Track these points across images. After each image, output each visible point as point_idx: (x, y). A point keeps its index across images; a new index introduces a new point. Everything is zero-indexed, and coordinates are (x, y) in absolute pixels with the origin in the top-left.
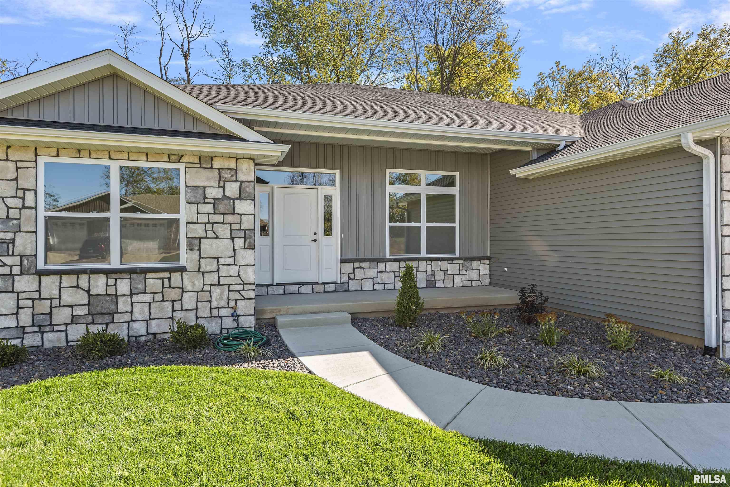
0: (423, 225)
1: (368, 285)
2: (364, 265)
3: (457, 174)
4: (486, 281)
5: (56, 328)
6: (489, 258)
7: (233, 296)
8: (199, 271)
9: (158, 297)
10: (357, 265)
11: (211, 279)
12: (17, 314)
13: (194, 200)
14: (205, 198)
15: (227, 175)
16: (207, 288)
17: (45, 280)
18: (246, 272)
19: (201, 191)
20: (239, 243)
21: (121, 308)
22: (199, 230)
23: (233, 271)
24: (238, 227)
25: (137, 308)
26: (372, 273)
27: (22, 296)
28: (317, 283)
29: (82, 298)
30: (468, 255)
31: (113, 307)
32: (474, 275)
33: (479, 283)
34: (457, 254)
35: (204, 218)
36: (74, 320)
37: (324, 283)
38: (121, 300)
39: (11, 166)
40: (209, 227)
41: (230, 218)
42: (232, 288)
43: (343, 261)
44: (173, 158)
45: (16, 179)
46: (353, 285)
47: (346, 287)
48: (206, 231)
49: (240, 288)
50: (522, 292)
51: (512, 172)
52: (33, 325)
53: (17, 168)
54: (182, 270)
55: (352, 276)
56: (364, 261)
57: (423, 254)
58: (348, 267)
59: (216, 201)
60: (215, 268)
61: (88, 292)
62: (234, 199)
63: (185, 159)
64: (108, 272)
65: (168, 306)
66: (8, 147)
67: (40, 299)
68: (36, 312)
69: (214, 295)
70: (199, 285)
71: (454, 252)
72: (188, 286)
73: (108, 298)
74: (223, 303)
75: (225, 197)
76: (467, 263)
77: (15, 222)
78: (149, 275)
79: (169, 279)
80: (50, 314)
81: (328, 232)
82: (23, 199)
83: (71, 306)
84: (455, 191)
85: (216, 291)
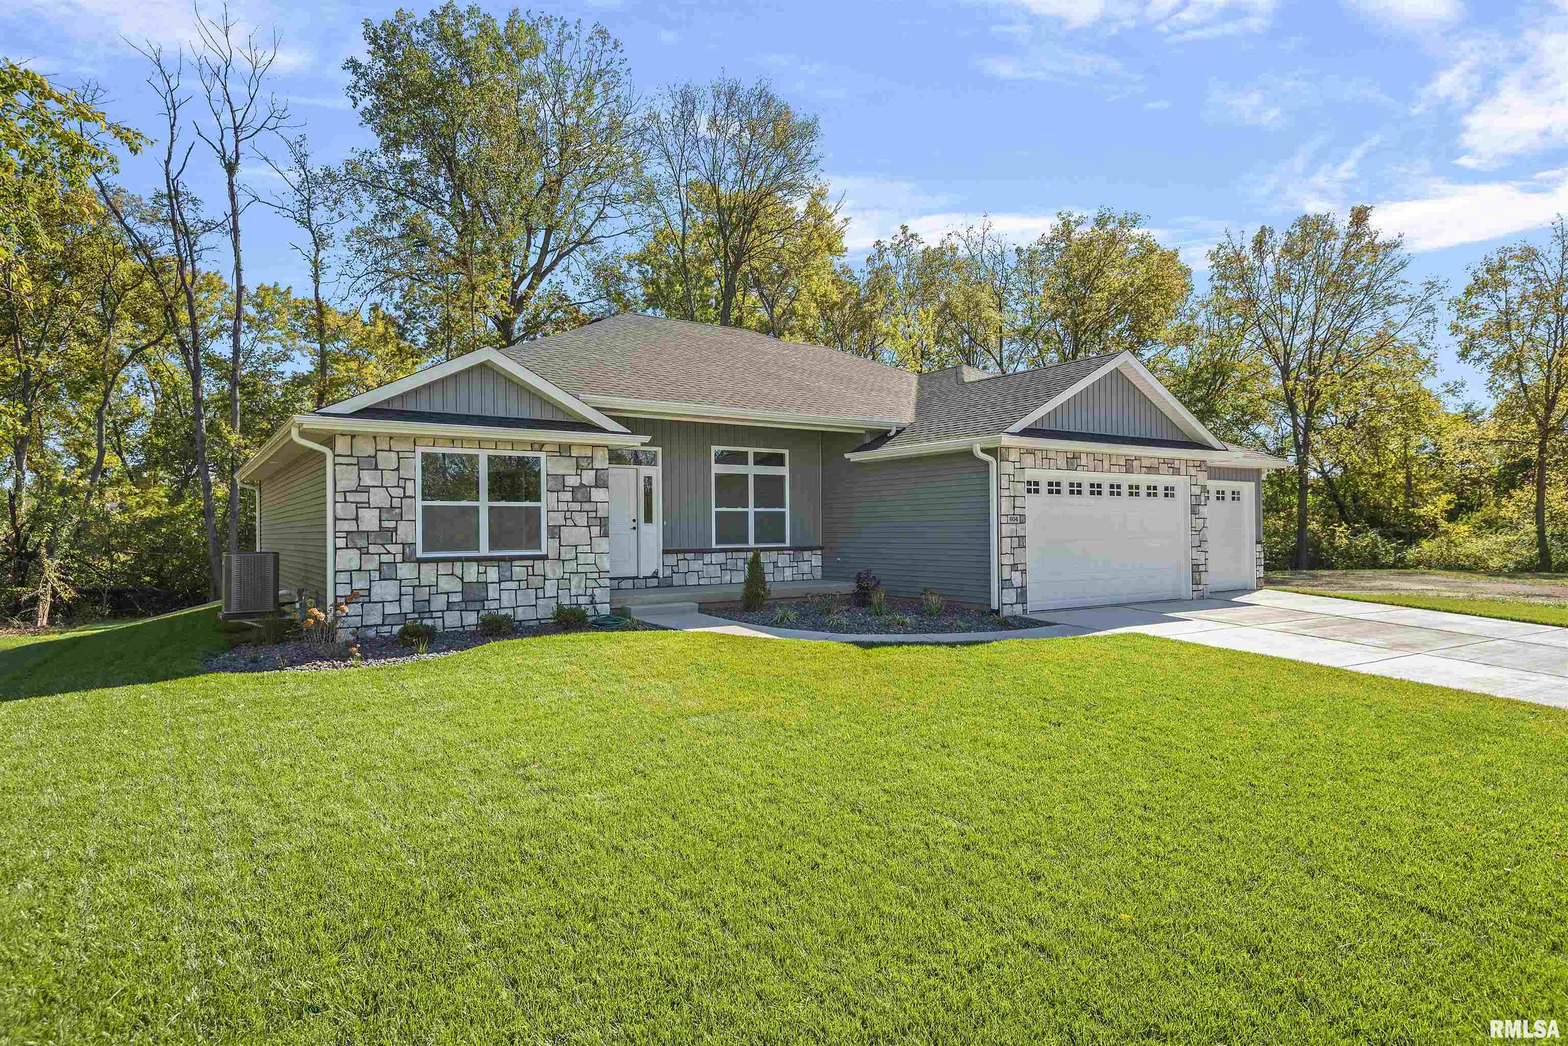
0: (751, 510)
1: (693, 580)
2: (688, 556)
3: (786, 452)
4: (818, 574)
5: (434, 615)
6: (821, 548)
7: (591, 584)
8: (559, 559)
9: (523, 585)
10: (681, 556)
11: (571, 566)
12: (400, 600)
13: (555, 488)
14: (564, 486)
15: (584, 463)
16: (567, 576)
17: (424, 567)
18: (602, 561)
19: (561, 480)
20: (595, 530)
21: (491, 596)
22: (558, 519)
23: (591, 558)
24: (594, 514)
25: (505, 595)
26: (696, 565)
27: (404, 583)
28: (637, 578)
29: (456, 585)
30: (799, 544)
31: (484, 594)
32: (805, 567)
33: (810, 576)
34: (788, 544)
35: (563, 507)
36: (450, 606)
37: (645, 578)
38: (490, 587)
39: (394, 455)
40: (568, 515)
41: (586, 506)
42: (589, 575)
43: (665, 552)
44: (536, 447)
45: (398, 469)
46: (677, 580)
47: (669, 581)
48: (566, 519)
49: (596, 575)
50: (859, 579)
51: (847, 456)
52: (414, 612)
53: (399, 458)
54: (545, 558)
55: (676, 569)
56: (689, 551)
57: (752, 544)
58: (672, 559)
59: (574, 489)
60: (573, 555)
61: (462, 579)
62: (591, 487)
63: (546, 448)
64: (479, 560)
65: (532, 592)
66: (391, 438)
67: (419, 586)
68: (417, 599)
69: (573, 583)
70: (559, 573)
71: (784, 541)
72: (550, 575)
73: (480, 586)
74: (581, 592)
75: (582, 485)
76: (798, 554)
77: (398, 511)
78: (515, 563)
79: (533, 566)
80: (429, 601)
81: (648, 518)
82: (404, 488)
83: (447, 593)
84: (784, 471)
85: (575, 580)
